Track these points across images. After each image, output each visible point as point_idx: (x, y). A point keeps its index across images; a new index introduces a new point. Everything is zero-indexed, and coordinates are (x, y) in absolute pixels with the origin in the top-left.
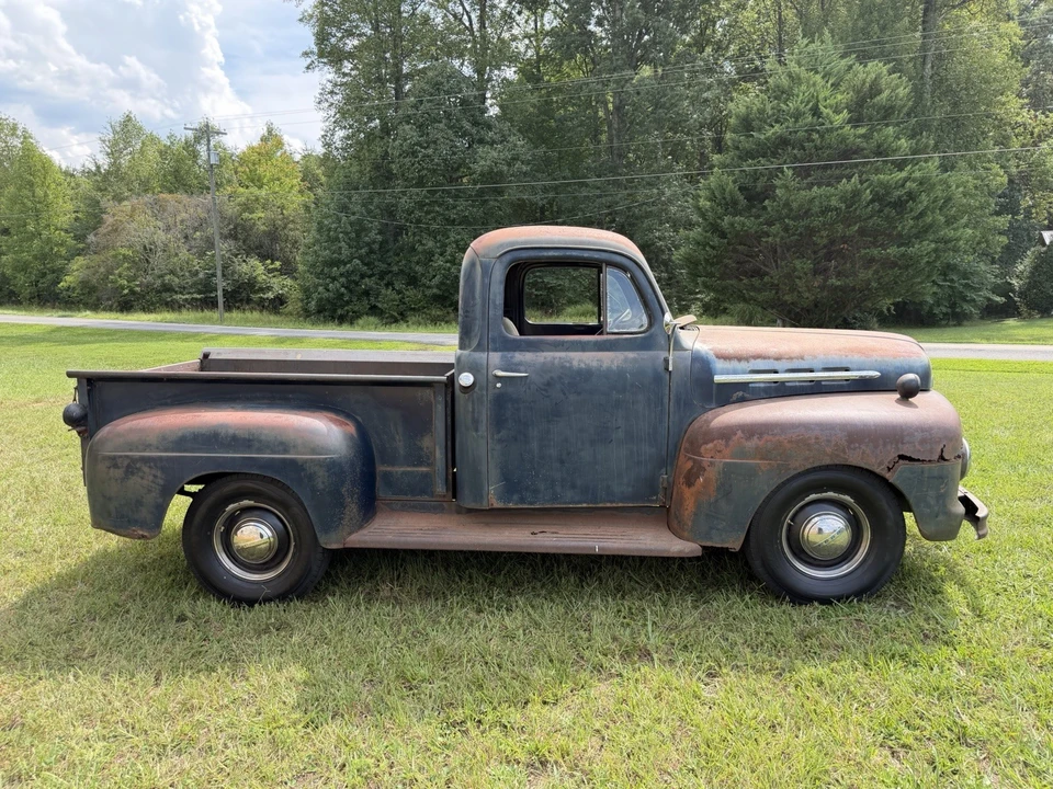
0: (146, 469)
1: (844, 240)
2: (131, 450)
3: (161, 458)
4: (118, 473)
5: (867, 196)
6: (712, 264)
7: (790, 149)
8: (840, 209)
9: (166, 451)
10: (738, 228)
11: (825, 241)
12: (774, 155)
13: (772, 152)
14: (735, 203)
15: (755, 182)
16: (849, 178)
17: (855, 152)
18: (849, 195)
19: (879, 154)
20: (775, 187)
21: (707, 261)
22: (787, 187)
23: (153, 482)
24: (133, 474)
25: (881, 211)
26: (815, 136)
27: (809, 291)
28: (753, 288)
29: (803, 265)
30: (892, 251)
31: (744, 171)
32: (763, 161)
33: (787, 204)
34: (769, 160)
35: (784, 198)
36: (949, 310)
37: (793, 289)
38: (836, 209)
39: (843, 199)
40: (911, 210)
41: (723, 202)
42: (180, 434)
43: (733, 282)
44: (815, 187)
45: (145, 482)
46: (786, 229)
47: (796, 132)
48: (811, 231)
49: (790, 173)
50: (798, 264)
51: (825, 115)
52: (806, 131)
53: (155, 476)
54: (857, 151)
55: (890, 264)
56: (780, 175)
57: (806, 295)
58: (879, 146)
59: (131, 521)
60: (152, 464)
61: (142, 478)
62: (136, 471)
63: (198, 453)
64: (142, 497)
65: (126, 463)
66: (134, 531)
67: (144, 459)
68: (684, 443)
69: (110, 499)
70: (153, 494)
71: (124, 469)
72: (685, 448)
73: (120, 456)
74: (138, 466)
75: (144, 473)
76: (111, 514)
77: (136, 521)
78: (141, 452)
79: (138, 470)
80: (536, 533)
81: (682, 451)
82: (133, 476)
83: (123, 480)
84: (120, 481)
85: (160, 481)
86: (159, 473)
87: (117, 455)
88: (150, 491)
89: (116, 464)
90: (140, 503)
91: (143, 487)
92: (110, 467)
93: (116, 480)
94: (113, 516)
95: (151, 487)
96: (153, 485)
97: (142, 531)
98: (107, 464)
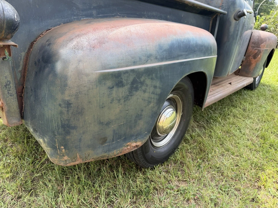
0: (148, 82)
2: (135, 63)
3: (160, 67)
4: (122, 91)
23: (153, 93)
24: (137, 89)
42: (170, 42)
45: (146, 95)
53: (155, 87)
59: (127, 138)
60: (154, 75)
61: (145, 91)
62: (139, 85)
63: (181, 59)
64: (142, 111)
65: (131, 78)
66: (128, 146)
67: (149, 72)
68: (251, 45)
69: (108, 124)
70: (151, 105)
71: (129, 86)
72: (252, 46)
73: (126, 72)
74: (142, 79)
75: (147, 85)
76: (106, 140)
77: (132, 136)
78: (144, 64)
79: (142, 83)
80: (230, 83)
81: (250, 48)
82: (136, 91)
83: (127, 98)
84: (122, 101)
85: (158, 91)
86: (158, 84)
87: (122, 71)
88: (150, 102)
89: (121, 82)
90: (139, 117)
91: (144, 100)
92: (113, 87)
93: (119, 100)
94: (108, 141)
95: (151, 98)
96: (153, 96)
97: (136, 142)
98: (109, 83)
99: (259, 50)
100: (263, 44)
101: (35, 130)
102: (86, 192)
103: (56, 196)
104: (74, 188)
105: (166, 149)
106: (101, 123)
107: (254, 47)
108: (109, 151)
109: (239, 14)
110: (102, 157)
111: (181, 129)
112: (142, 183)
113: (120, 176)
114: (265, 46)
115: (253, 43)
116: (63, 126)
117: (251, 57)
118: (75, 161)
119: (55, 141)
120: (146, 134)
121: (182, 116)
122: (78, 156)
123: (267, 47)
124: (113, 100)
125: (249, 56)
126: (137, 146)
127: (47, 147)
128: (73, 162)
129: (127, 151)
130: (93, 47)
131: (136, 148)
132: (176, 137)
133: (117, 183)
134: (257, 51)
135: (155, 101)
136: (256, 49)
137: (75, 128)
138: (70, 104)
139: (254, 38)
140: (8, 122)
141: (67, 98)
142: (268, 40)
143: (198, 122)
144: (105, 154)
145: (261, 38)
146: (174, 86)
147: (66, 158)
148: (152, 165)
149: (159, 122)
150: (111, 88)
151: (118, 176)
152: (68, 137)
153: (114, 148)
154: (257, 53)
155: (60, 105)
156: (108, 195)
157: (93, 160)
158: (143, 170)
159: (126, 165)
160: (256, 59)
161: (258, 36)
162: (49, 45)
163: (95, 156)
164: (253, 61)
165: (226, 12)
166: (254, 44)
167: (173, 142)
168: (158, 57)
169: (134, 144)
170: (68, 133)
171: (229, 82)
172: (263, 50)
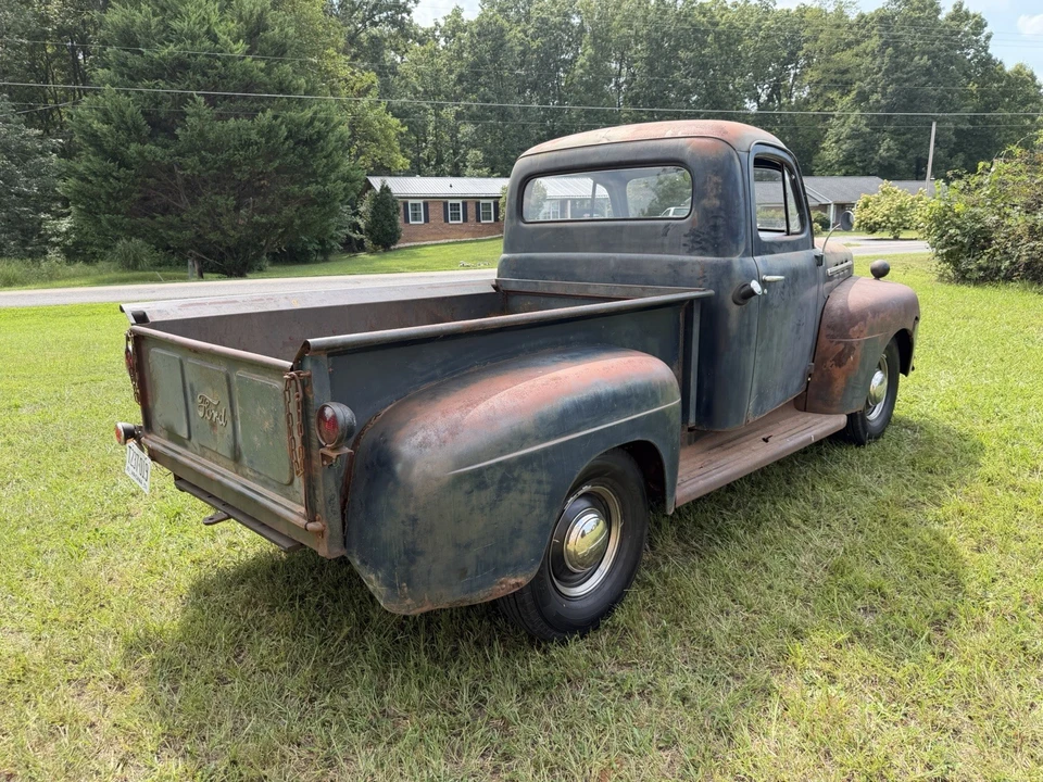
0: (527, 476)
1: (263, 175)
2: (502, 453)
3: (545, 451)
4: (487, 495)
5: (284, 131)
6: (117, 199)
7: (191, 73)
8: (260, 143)
9: (548, 438)
10: (150, 158)
11: (247, 176)
12: (172, 77)
13: (169, 75)
14: (137, 129)
15: (156, 106)
16: (264, 111)
17: (258, 86)
18: (266, 130)
19: (281, 91)
20: (185, 114)
21: (109, 195)
22: (199, 116)
23: (537, 492)
24: (508, 489)
25: (294, 149)
26: (219, 64)
27: (234, 228)
28: (171, 226)
29: (225, 202)
30: (312, 188)
31: (141, 92)
32: (162, 84)
33: (201, 134)
34: (167, 83)
35: (198, 128)
36: (320, 247)
37: (216, 227)
38: (257, 143)
39: (260, 133)
40: (322, 150)
41: (123, 126)
42: (559, 409)
43: (146, 220)
44: (233, 119)
45: (526, 497)
46: (203, 161)
47: (195, 56)
48: (230, 165)
49: (203, 100)
50: (221, 200)
51: (221, 41)
52: (207, 56)
53: (540, 482)
54: (263, 86)
55: (309, 201)
56: (191, 102)
57: (232, 233)
58: (281, 83)
59: (500, 569)
60: (535, 465)
61: (522, 492)
62: (512, 484)
63: (584, 430)
64: (521, 522)
65: (498, 475)
66: (501, 583)
67: (525, 461)
68: (824, 332)
69: (468, 546)
70: (537, 512)
71: (495, 487)
72: (827, 336)
73: (490, 467)
74: (516, 474)
75: (525, 482)
76: (466, 572)
77: (507, 566)
78: (517, 450)
79: (516, 480)
80: (766, 440)
81: (823, 338)
82: (508, 492)
83: (493, 505)
84: (487, 510)
85: (547, 488)
86: (544, 476)
87: (484, 467)
88: (532, 508)
89: (484, 482)
90: (516, 533)
91: (522, 505)
92: (472, 491)
93: (482, 509)
94: (469, 573)
95: (535, 501)
96: (537, 497)
97: (515, 577)
98: (467, 486)
99: (846, 344)
100: (856, 328)
101: (364, 562)
102: (434, 684)
103: (380, 695)
104: (410, 679)
105: (590, 602)
106: (457, 545)
107: (833, 337)
108: (471, 590)
109: (743, 291)
110: (461, 601)
111: (624, 556)
112: (538, 667)
113: (496, 658)
114: (865, 332)
115: (829, 327)
116: (406, 553)
117: (829, 364)
118: (422, 606)
119: (394, 575)
120: (533, 563)
121: (623, 529)
122: (426, 598)
123: (871, 333)
124: (472, 509)
125: (824, 360)
126: (518, 584)
127: (381, 586)
128: (418, 607)
129: (502, 594)
130: (444, 442)
131: (517, 589)
132: (615, 575)
133: (492, 670)
134: (842, 346)
135: (543, 504)
136: (839, 342)
137: (421, 553)
138: (416, 520)
139: (832, 314)
140: (329, 552)
141: (412, 513)
142: (870, 315)
143: (686, 542)
144: (466, 596)
145: (849, 312)
146: (576, 476)
147: (409, 601)
148: (562, 635)
149: (568, 543)
150: (470, 493)
151: (492, 658)
152: (413, 568)
153: (480, 587)
154: (843, 350)
155: (403, 522)
156: (474, 689)
157: (446, 606)
158: (543, 645)
159: (509, 641)
160: (844, 368)
161: (841, 309)
162: (385, 441)
163: (450, 599)
164: (838, 372)
165: (711, 292)
166: (833, 329)
167: (608, 586)
168: (541, 435)
169: (513, 581)
170: (412, 562)
171: (765, 436)
172: (859, 342)
